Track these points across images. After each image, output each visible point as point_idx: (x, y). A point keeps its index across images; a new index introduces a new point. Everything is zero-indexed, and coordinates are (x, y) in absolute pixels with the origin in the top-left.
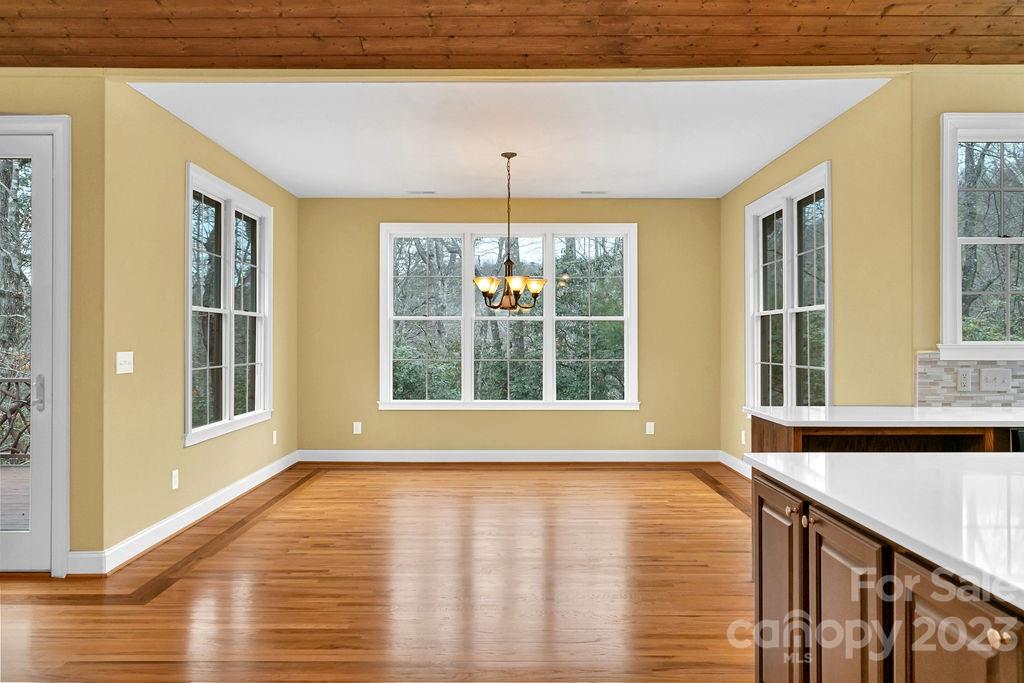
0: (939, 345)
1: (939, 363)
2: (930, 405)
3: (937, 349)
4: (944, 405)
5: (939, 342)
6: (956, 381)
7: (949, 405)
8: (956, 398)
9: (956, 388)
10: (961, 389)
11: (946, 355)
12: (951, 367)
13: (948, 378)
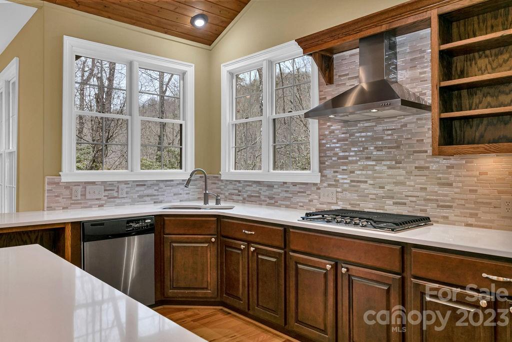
0: (61, 173)
1: (61, 184)
2: (55, 209)
3: (60, 175)
4: (64, 208)
5: (61, 171)
6: (71, 194)
7: (67, 208)
8: (71, 204)
9: (71, 198)
10: (74, 198)
11: (65, 179)
12: (68, 186)
13: (66, 193)
